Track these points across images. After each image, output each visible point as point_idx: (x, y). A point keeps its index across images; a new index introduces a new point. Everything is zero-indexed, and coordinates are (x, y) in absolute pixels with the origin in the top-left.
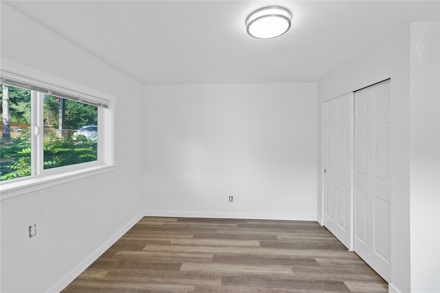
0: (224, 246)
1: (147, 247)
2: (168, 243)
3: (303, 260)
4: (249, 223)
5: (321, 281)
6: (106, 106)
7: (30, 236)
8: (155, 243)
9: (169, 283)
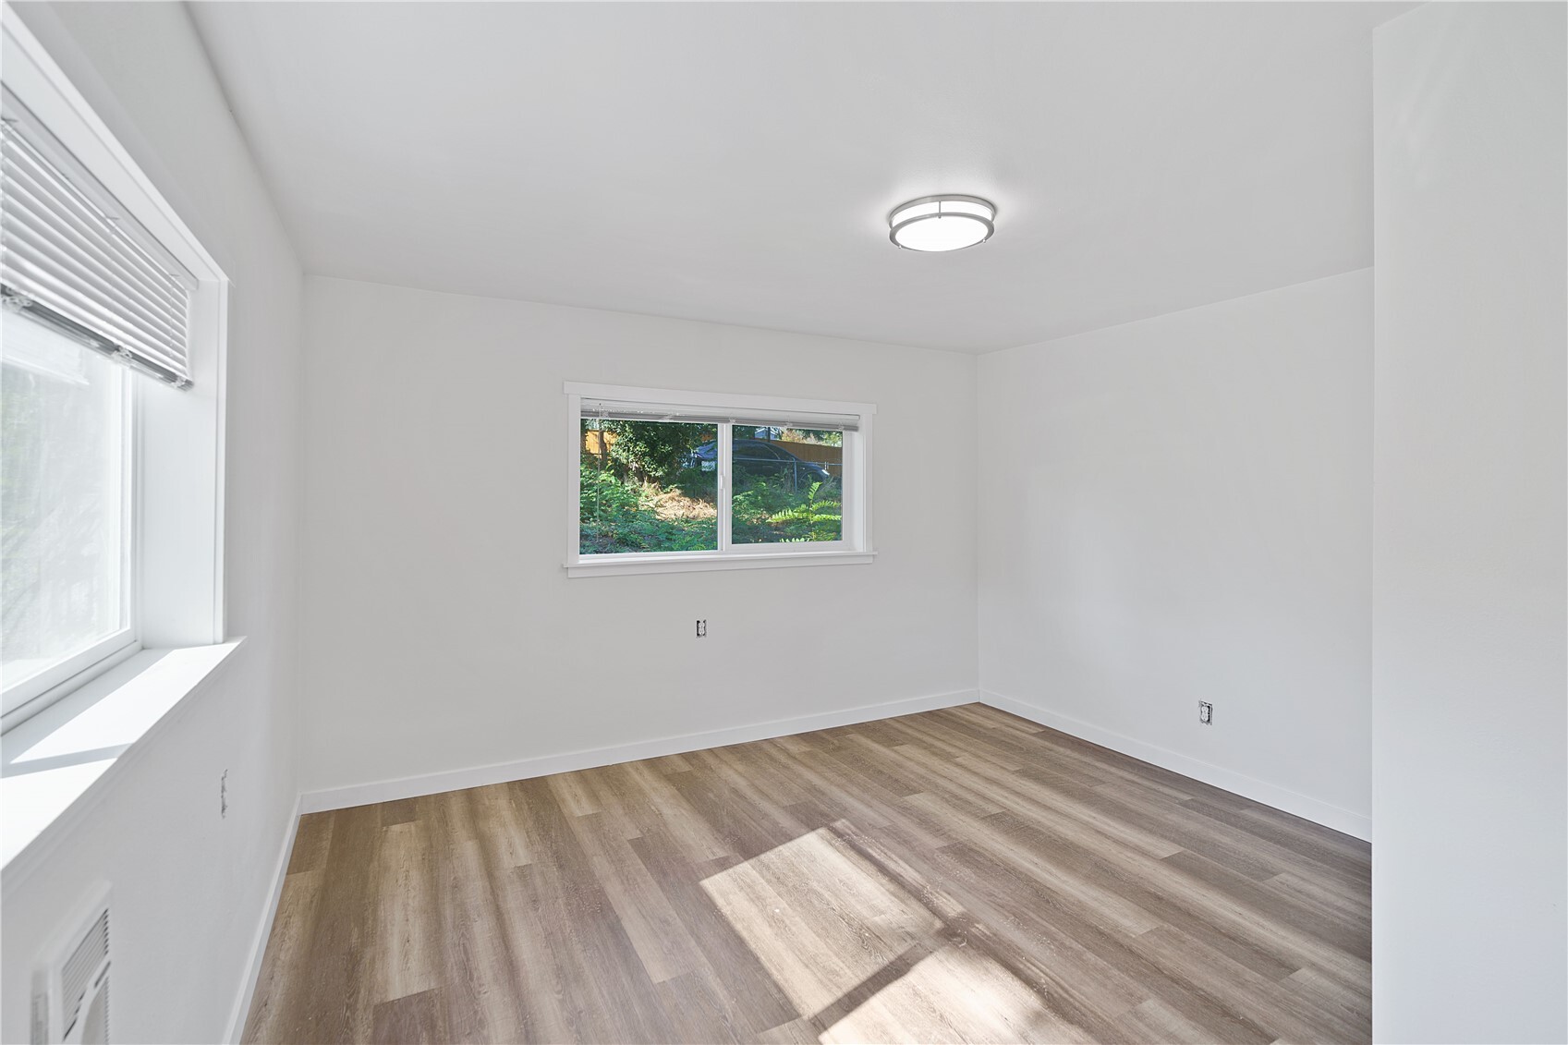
0: (1057, 812)
1: (904, 749)
2: (948, 758)
3: (1246, 943)
4: (1247, 812)
5: (1191, 988)
6: (854, 428)
7: (698, 635)
8: (928, 748)
9: (862, 801)
